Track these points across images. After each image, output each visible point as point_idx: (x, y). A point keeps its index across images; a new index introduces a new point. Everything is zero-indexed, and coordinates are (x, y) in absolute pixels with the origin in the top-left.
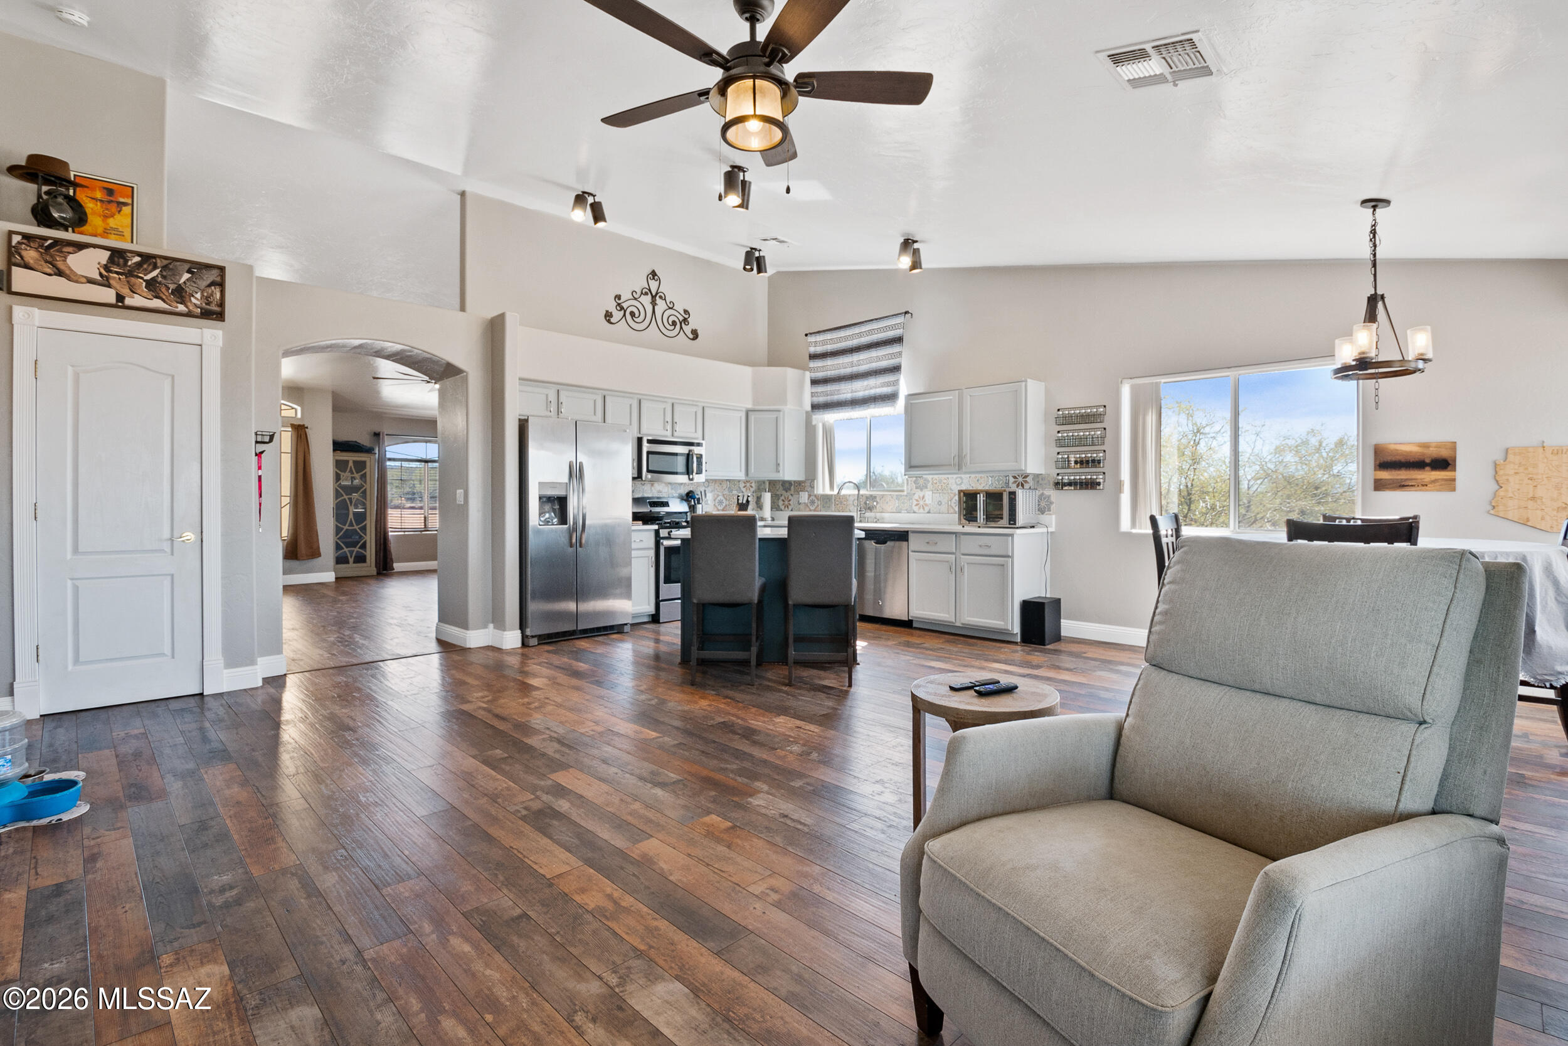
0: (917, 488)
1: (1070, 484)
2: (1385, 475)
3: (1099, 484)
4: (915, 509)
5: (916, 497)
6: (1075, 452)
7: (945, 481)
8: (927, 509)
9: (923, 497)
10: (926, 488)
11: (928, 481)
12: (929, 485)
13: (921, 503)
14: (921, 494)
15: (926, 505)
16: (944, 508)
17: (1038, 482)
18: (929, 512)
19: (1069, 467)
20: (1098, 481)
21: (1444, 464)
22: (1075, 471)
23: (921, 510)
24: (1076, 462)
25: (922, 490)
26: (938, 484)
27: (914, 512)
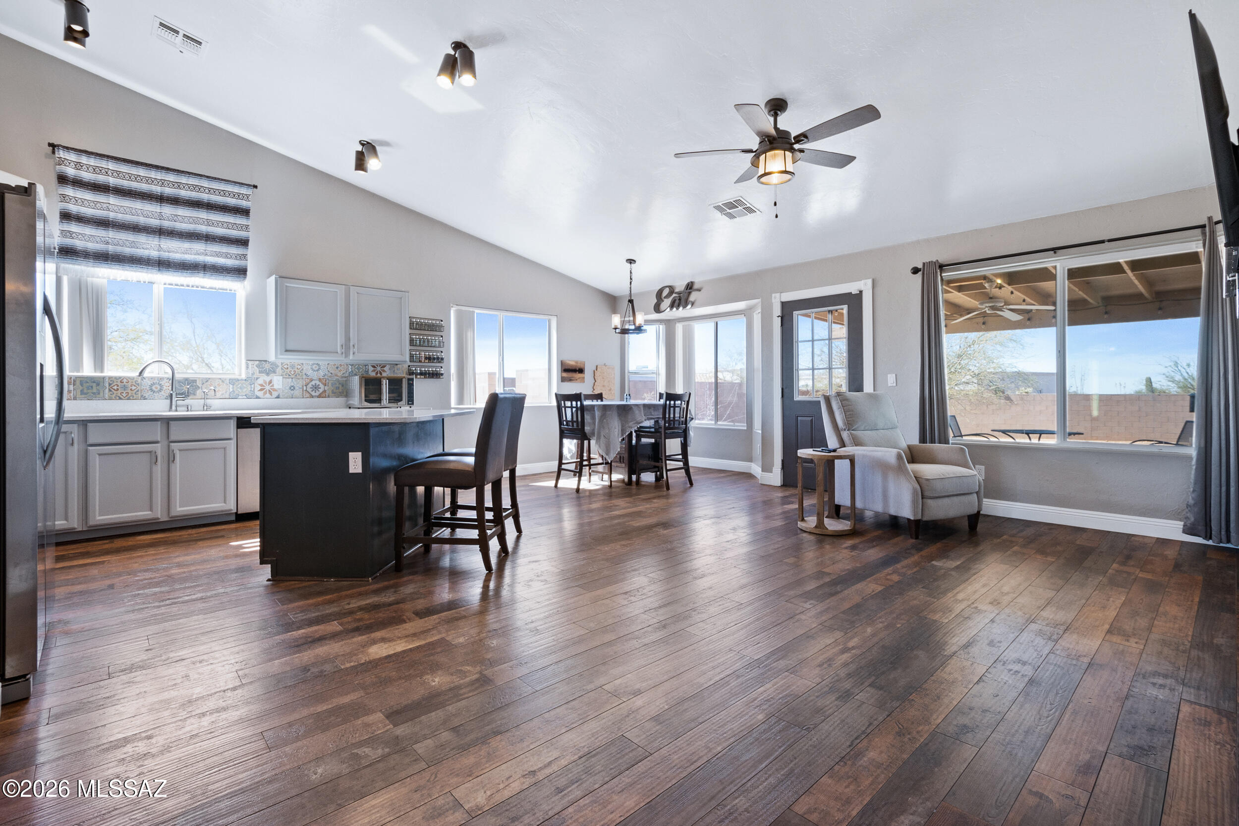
0: (260, 372)
1: (421, 374)
2: (565, 375)
3: (442, 374)
4: (260, 394)
5: (260, 381)
6: (425, 351)
7: (299, 367)
8: (275, 394)
9: (270, 382)
10: (274, 372)
11: (277, 366)
12: (279, 370)
13: (268, 388)
14: (268, 379)
15: (275, 390)
16: (297, 392)
17: (394, 371)
18: (278, 397)
19: (420, 361)
20: (441, 372)
21: (581, 371)
22: (426, 364)
23: (268, 395)
24: (426, 358)
25: (268, 374)
26: (290, 369)
27: (258, 397)
